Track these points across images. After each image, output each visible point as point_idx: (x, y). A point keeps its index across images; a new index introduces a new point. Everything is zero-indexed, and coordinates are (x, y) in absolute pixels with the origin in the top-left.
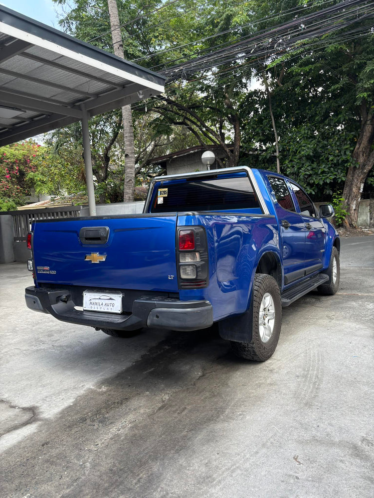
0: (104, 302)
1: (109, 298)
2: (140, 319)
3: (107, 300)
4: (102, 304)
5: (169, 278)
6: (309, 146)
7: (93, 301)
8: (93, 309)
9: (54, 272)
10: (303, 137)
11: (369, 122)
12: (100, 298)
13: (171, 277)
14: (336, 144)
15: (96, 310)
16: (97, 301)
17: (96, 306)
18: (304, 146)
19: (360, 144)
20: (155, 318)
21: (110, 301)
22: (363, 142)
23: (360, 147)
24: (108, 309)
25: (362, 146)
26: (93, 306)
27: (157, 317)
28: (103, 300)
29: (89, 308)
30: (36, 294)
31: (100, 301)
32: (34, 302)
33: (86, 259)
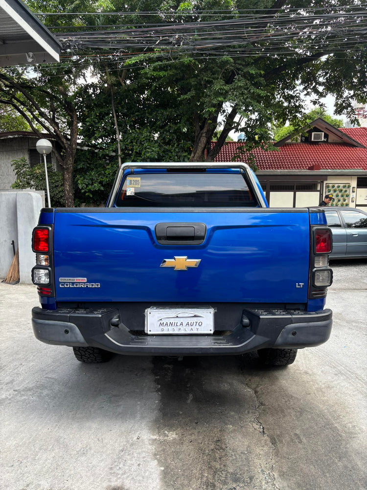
0: (185, 321)
1: (193, 315)
2: (267, 339)
3: (189, 319)
4: (182, 324)
5: (297, 287)
6: (154, 149)
7: (165, 321)
8: (165, 332)
9: (96, 285)
10: (146, 139)
11: (204, 135)
12: (177, 317)
13: (299, 285)
14: (175, 150)
15: (171, 332)
16: (172, 321)
17: (170, 328)
18: (148, 148)
19: (195, 154)
20: (291, 336)
21: (195, 318)
22: (198, 152)
23: (194, 155)
24: (192, 329)
25: (197, 155)
26: (166, 328)
27: (294, 334)
28: (182, 319)
29: (158, 331)
30: (71, 320)
31: (179, 321)
32: (67, 332)
33: (165, 265)
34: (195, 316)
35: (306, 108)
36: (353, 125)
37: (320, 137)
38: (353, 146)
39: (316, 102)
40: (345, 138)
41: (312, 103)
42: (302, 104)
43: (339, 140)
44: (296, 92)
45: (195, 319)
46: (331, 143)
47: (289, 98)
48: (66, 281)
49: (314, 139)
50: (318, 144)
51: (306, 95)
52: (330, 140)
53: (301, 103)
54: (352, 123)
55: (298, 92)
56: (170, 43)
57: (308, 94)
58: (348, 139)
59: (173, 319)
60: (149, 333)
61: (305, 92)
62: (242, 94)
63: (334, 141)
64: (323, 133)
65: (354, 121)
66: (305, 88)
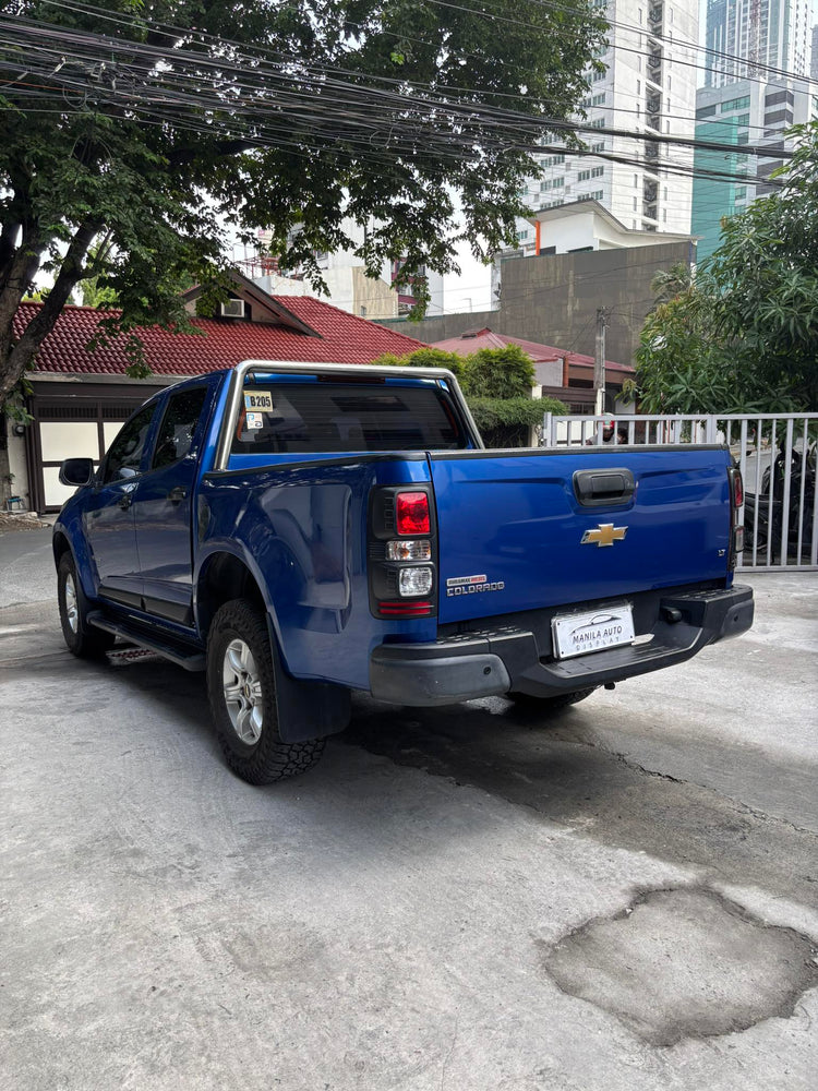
0: (602, 629)
1: (610, 618)
3: (605, 625)
4: (599, 634)
5: (719, 555)
7: (578, 634)
8: (581, 651)
12: (592, 624)
13: (721, 553)
15: (588, 650)
17: (586, 643)
20: (733, 622)
21: (613, 622)
24: (611, 640)
26: (581, 644)
28: (597, 626)
29: (572, 651)
30: (490, 648)
31: (595, 630)
32: (487, 671)
33: (588, 540)
34: (613, 619)
35: (228, 247)
36: (317, 291)
37: (236, 308)
38: (300, 332)
39: (248, 239)
40: (285, 317)
41: (240, 239)
42: (221, 238)
43: (271, 318)
44: (205, 211)
45: (613, 624)
46: (257, 324)
47: (191, 221)
48: (454, 583)
49: (226, 312)
50: (233, 324)
51: (227, 220)
52: (254, 318)
53: (217, 236)
54: (314, 289)
55: (209, 211)
56: (87, 77)
57: (231, 218)
58: (290, 318)
59: (587, 628)
60: (562, 656)
61: (225, 215)
62: (130, 202)
63: (263, 320)
64: (243, 302)
65: (318, 286)
66: (224, 207)
